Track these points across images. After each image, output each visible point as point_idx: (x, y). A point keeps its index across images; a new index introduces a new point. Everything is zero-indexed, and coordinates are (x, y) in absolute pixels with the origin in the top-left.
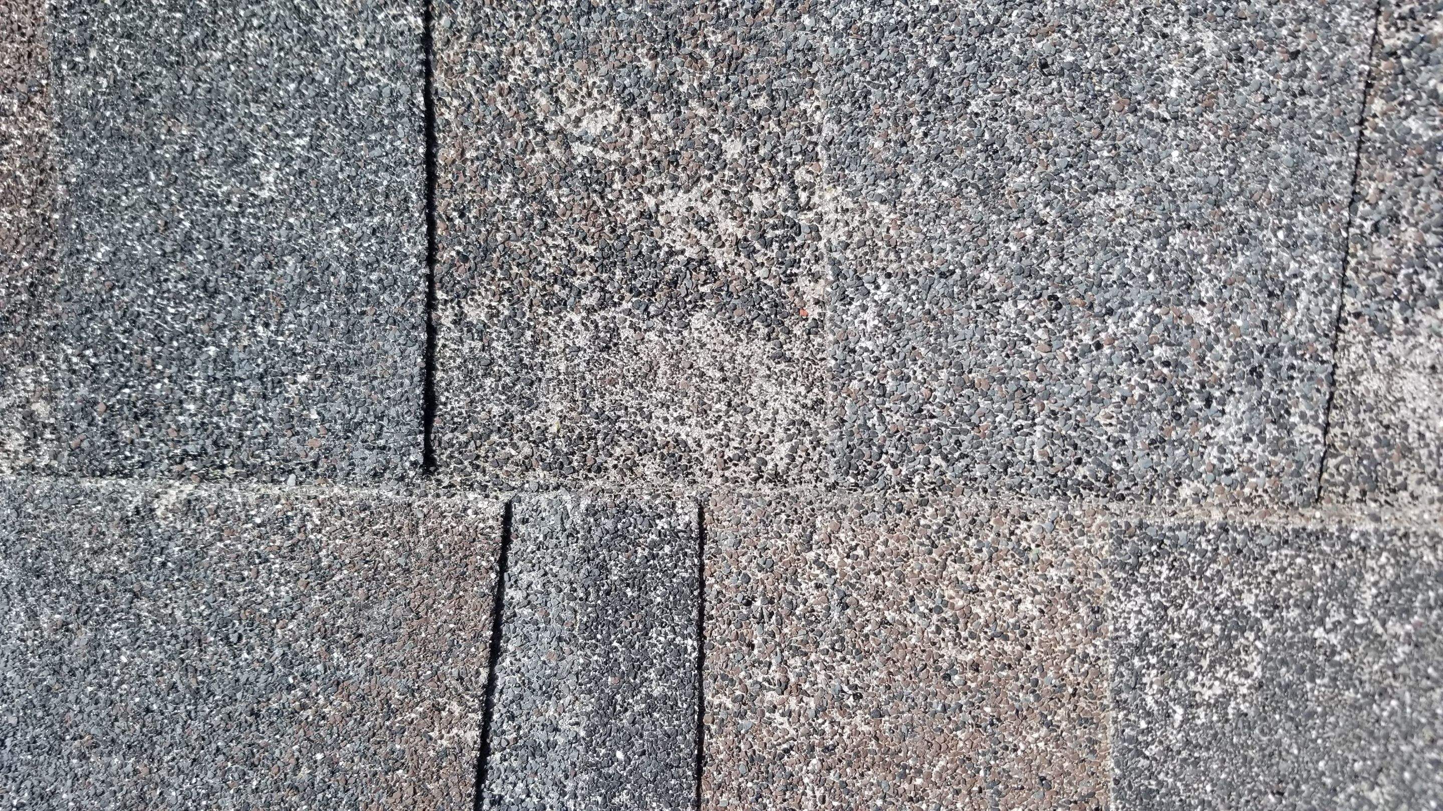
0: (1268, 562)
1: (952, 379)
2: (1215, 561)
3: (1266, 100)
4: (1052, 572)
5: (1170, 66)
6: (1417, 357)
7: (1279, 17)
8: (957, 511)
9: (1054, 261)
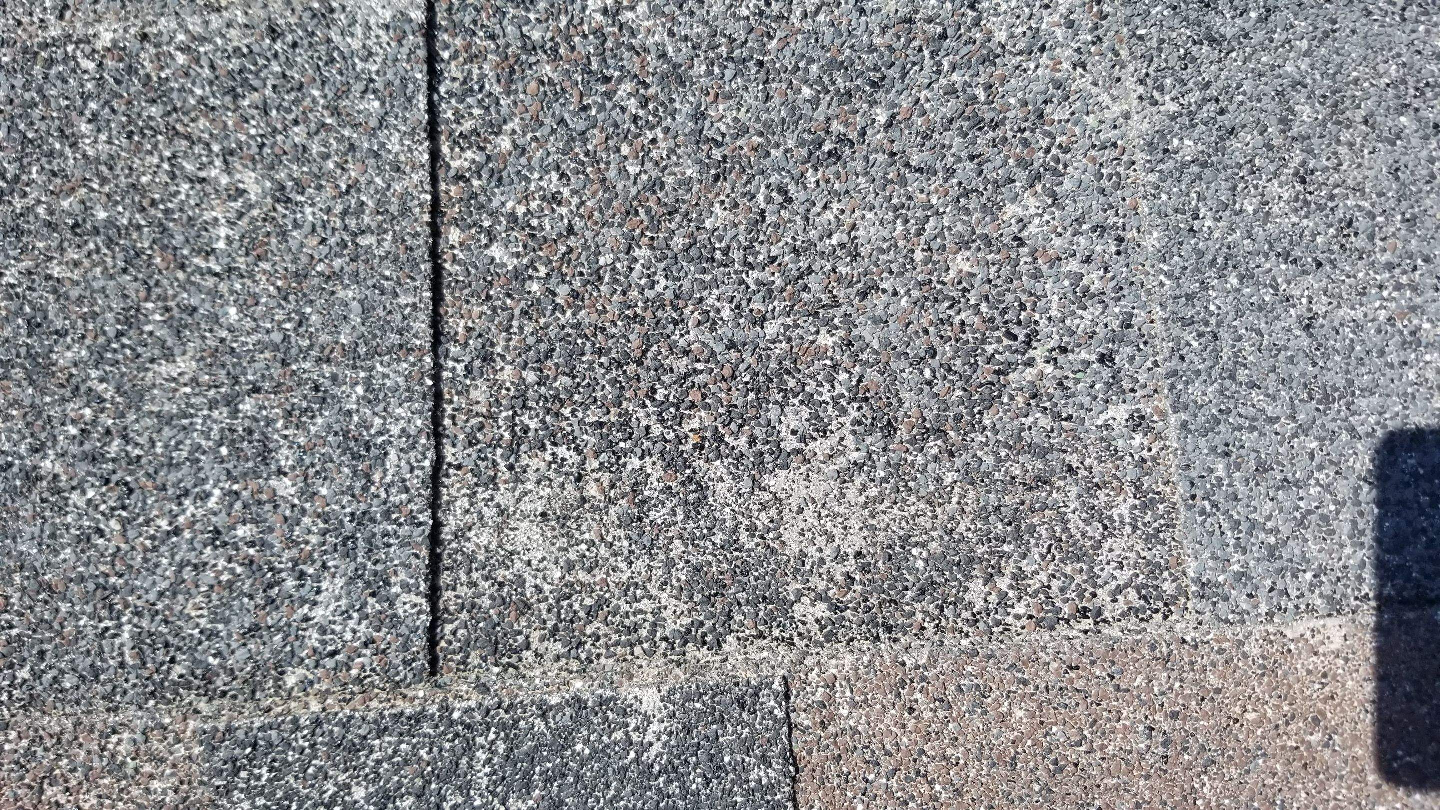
0: (371, 752)
1: (26, 583)
2: (316, 758)
3: (323, 241)
4: (156, 785)
5: (214, 214)
6: (526, 506)
7: (323, 149)
8: (41, 732)
9: (117, 442)
